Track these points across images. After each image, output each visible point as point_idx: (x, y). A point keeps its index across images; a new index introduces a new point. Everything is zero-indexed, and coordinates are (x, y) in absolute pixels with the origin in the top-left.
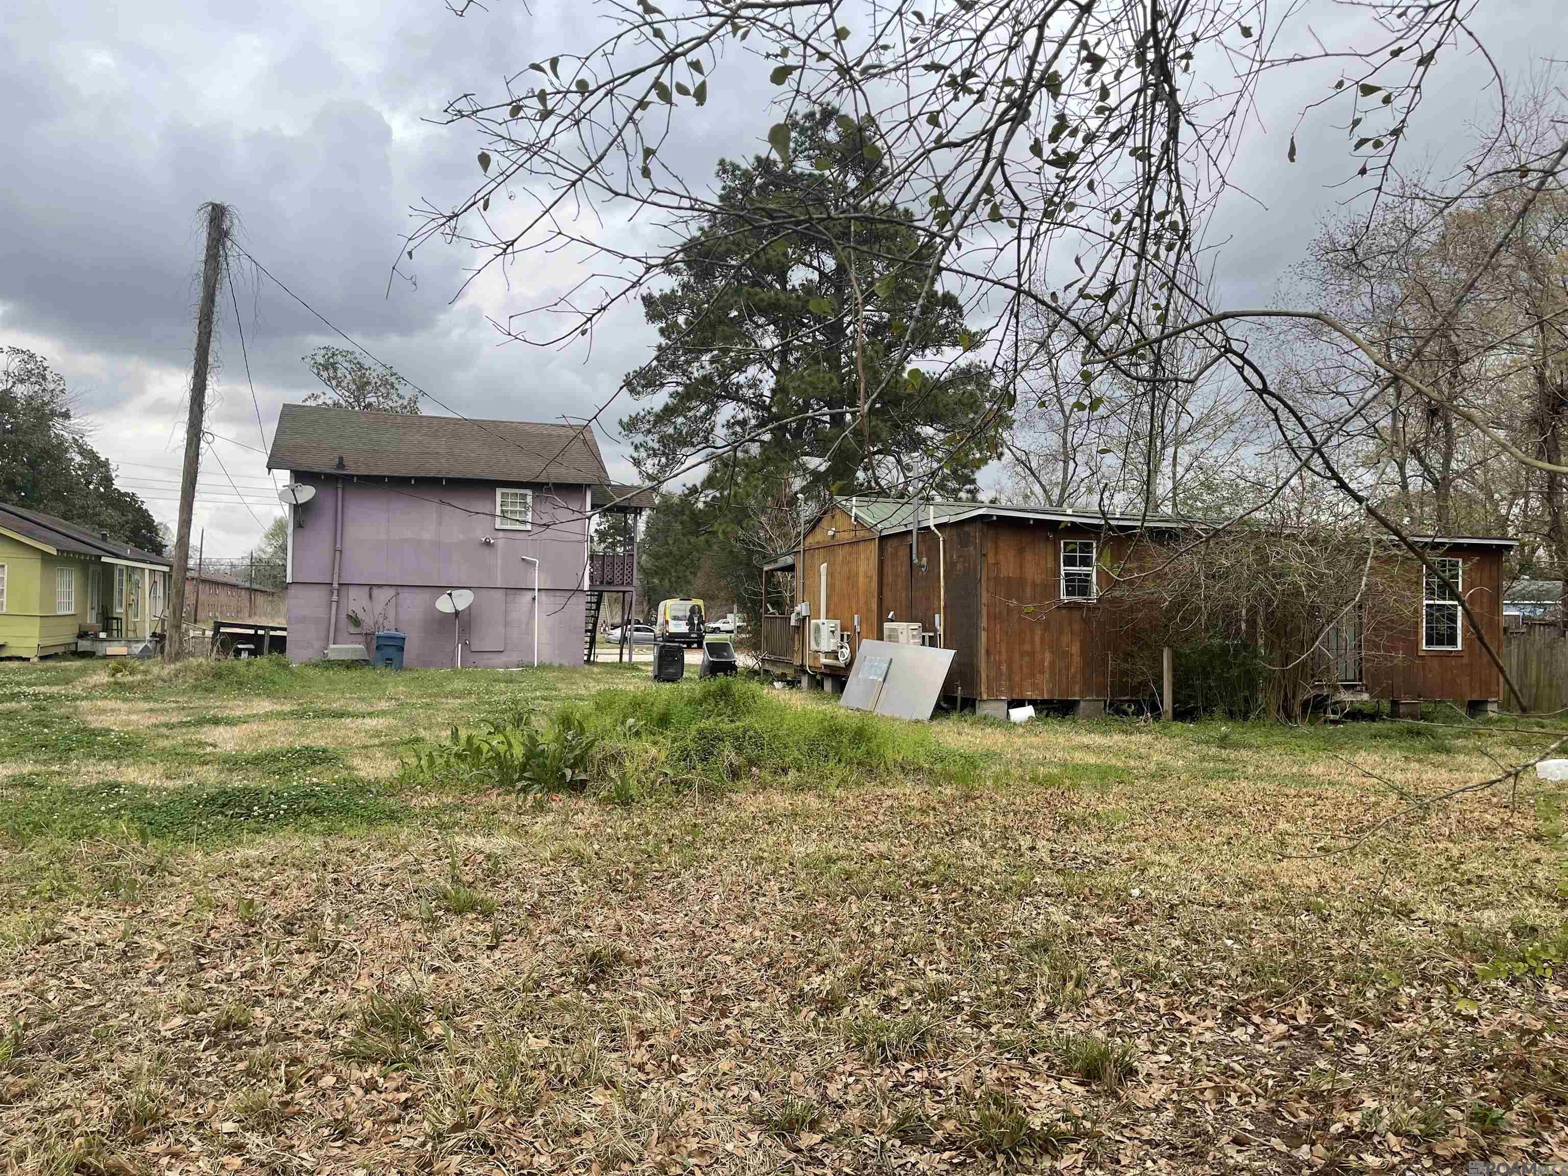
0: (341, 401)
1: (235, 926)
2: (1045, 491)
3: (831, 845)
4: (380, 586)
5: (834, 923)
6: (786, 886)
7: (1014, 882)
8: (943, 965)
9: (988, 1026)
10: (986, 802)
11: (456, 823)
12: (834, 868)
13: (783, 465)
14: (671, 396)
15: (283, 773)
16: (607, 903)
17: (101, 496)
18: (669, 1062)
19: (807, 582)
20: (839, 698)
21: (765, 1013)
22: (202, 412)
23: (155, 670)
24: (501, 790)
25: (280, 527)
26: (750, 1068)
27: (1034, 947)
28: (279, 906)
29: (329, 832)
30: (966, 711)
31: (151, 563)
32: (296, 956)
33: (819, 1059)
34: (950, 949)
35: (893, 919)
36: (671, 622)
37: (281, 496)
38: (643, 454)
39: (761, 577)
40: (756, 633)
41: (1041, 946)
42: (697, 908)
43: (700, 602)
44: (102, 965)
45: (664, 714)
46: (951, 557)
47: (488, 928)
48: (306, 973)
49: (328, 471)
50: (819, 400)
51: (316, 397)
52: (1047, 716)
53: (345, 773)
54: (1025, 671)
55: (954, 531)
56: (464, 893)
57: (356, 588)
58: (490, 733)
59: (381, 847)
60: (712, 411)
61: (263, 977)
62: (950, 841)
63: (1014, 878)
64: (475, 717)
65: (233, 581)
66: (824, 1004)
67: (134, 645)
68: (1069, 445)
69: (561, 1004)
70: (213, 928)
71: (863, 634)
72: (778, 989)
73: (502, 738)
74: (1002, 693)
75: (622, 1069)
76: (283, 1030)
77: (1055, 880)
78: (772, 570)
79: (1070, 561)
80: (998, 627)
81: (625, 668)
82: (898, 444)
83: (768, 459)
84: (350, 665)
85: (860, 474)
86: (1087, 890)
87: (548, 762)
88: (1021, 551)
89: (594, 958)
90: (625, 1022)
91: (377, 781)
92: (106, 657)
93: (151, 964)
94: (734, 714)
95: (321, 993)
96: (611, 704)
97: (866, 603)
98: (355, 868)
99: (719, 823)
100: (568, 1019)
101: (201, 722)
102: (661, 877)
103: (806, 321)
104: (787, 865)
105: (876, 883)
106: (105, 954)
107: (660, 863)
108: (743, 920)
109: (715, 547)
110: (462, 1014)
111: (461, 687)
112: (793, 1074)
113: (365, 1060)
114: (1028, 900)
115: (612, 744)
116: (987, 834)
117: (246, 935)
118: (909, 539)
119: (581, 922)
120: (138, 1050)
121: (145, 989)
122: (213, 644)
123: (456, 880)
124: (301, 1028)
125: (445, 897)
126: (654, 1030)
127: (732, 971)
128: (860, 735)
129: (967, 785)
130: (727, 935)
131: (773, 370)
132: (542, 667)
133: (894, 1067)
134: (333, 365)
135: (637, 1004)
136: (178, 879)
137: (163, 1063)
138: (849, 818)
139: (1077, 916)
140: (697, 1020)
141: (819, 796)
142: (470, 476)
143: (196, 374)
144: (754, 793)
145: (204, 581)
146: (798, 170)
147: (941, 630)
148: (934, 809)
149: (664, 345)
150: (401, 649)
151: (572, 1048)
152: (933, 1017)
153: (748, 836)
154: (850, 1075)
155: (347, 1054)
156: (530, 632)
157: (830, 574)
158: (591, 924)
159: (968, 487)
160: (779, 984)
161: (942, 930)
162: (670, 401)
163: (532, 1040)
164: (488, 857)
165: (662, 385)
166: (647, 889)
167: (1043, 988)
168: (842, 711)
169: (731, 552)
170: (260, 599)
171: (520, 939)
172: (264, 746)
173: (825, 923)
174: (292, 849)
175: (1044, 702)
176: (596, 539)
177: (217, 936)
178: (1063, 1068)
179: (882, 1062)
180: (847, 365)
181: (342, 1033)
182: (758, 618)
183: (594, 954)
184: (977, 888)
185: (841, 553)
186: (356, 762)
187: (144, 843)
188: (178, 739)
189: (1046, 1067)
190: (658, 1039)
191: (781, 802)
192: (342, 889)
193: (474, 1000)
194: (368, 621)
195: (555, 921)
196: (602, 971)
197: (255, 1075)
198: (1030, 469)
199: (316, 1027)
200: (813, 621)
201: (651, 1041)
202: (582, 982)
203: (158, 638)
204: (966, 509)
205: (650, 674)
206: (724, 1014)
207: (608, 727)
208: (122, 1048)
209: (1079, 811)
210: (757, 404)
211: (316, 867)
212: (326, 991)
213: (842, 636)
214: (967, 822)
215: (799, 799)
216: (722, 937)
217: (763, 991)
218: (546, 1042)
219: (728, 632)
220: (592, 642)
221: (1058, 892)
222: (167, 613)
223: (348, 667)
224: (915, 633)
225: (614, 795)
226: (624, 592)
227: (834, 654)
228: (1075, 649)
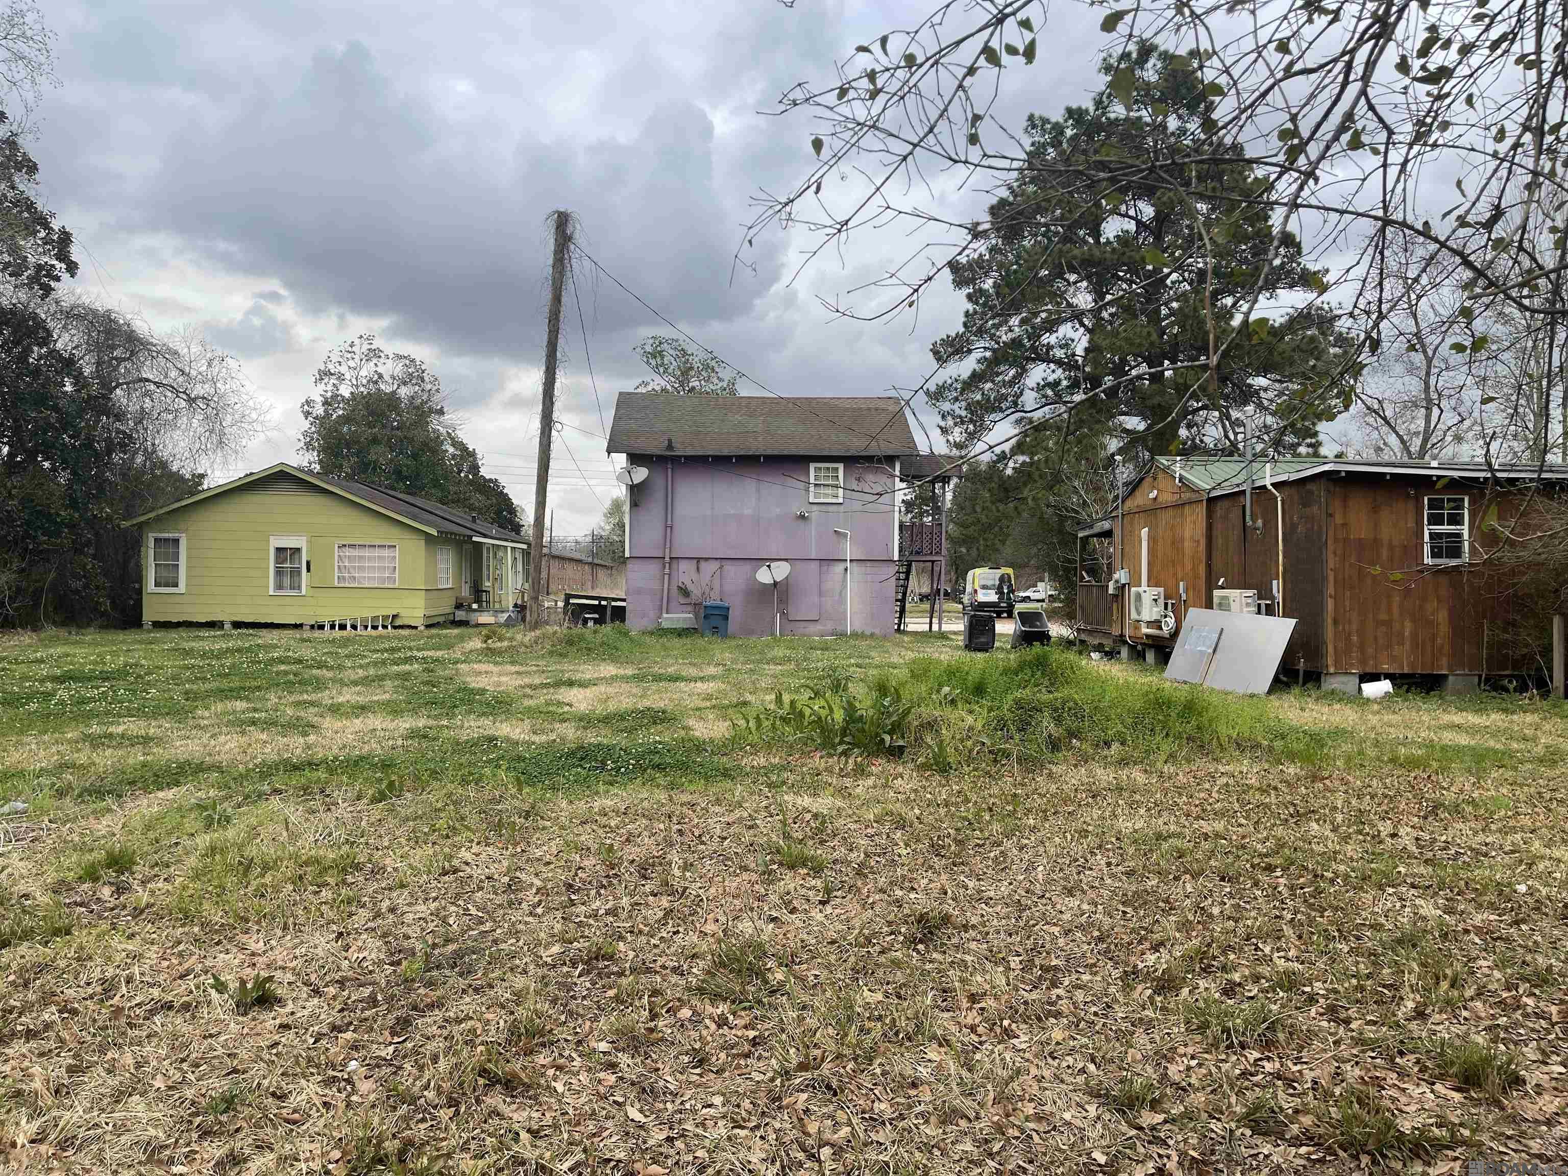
0: (669, 387)
1: (598, 867)
2: (1403, 441)
3: (1160, 822)
4: (707, 559)
5: (1167, 901)
6: (1113, 861)
7: (1372, 870)
8: (1292, 953)
9: (1347, 1022)
10: (1337, 783)
11: (784, 783)
12: (1165, 846)
13: (1097, 426)
14: (979, 361)
15: (631, 731)
16: (931, 867)
17: (471, 483)
18: (1001, 1026)
19: (1127, 550)
20: (1163, 670)
21: (1098, 987)
22: (552, 403)
23: (519, 637)
24: (824, 753)
25: (616, 506)
26: (1085, 1040)
27: (1400, 941)
28: (632, 852)
29: (672, 786)
30: (1309, 685)
31: (512, 541)
32: (651, 898)
33: (1158, 1038)
34: (1300, 937)
35: (1232, 902)
36: (980, 592)
37: (619, 478)
38: (950, 422)
39: (1075, 543)
40: (1070, 601)
41: (1408, 941)
42: (1022, 878)
43: (1010, 571)
44: (492, 896)
45: (980, 683)
46: (1291, 518)
47: (819, 883)
48: (661, 914)
49: (659, 453)
50: (1136, 356)
51: (647, 384)
52: (1407, 691)
53: (683, 733)
54: (1381, 641)
55: (1293, 491)
56: (796, 849)
57: (686, 561)
58: (810, 698)
59: (718, 802)
60: (1021, 375)
61: (624, 915)
62: (1296, 823)
63: (1373, 866)
64: (795, 682)
65: (577, 556)
66: (1161, 983)
67: (500, 615)
68: (1432, 389)
69: (893, 962)
70: (580, 868)
71: (1190, 602)
72: (1110, 964)
73: (823, 703)
74: (1352, 666)
75: (954, 1029)
76: (644, 964)
77: (1422, 870)
78: (1087, 537)
79: (1436, 520)
80: (1348, 593)
81: (936, 637)
82: (1226, 397)
83: (1082, 421)
84: (681, 633)
85: (1183, 432)
86: (1462, 882)
87: (867, 727)
88: (1375, 510)
89: (922, 919)
90: (957, 984)
91: (712, 741)
92: (478, 625)
93: (531, 898)
94: (1052, 684)
95: (674, 933)
96: (926, 671)
97: (1193, 569)
98: (696, 821)
99: (1039, 794)
100: (900, 977)
101: (558, 684)
102: (983, 845)
103: (1121, 274)
104: (1113, 840)
105: (1213, 863)
106: (493, 886)
107: (982, 831)
108: (1070, 893)
109: (1025, 515)
110: (800, 963)
111: (781, 654)
112: (1131, 1051)
113: (717, 997)
114: (1391, 890)
115: (927, 712)
116: (1339, 818)
117: (607, 876)
118: (1242, 499)
119: (907, 884)
120: (525, 972)
121: (527, 919)
122: (565, 613)
123: (787, 836)
124: (659, 963)
125: (778, 852)
126: (985, 994)
127: (1061, 942)
128: (1190, 709)
129: (1314, 765)
130: (1054, 907)
131: (1087, 330)
132: (855, 635)
133: (1242, 1055)
134: (660, 352)
135: (966, 967)
136: (548, 824)
137: (546, 985)
138: (1180, 794)
139: (1450, 911)
140: (1027, 988)
141: (1146, 771)
142: (785, 453)
143: (547, 368)
144: (1076, 766)
145: (555, 557)
146: (1112, 116)
147: (1279, 597)
148: (1275, 788)
149: (971, 311)
150: (726, 618)
151: (905, 1004)
152: (1283, 1006)
153: (1071, 809)
154: (1193, 1058)
155: (701, 991)
156: (842, 600)
157: (1152, 539)
158: (916, 886)
159: (1308, 441)
160: (1110, 959)
161: (1290, 916)
162: (978, 367)
163: (866, 993)
164: (815, 816)
165: (970, 351)
166: (969, 856)
167: (1411, 986)
168: (1168, 684)
169: (1041, 518)
170: (601, 574)
171: (850, 896)
172: (612, 707)
173: (1157, 901)
174: (642, 800)
175: (1403, 676)
176: (903, 509)
177: (584, 876)
178: (1437, 1072)
179: (1228, 1047)
180: (1167, 317)
181: (695, 970)
182: (1072, 585)
183: (921, 915)
184: (1329, 875)
185: (1165, 517)
186: (691, 722)
187: (520, 790)
188: (540, 699)
189: (1416, 1069)
190: (989, 1003)
191: (1104, 776)
192: (686, 840)
193: (810, 950)
194: (696, 592)
195: (882, 881)
196: (931, 933)
197: (622, 1002)
198: (1384, 419)
199: (672, 964)
200: (1133, 589)
201: (983, 1005)
202: (912, 941)
203: (521, 608)
204: (1308, 465)
205: (961, 643)
206: (1054, 984)
207: (924, 694)
208: (512, 969)
209: (1449, 797)
210: (1068, 364)
211: (663, 818)
212: (678, 932)
213: (1166, 605)
214: (1316, 804)
215: (1124, 774)
216: (1049, 908)
217: (1094, 965)
218: (880, 996)
219: (1038, 601)
220: (902, 611)
221: (1427, 883)
222: (527, 586)
223: (679, 635)
224: (1249, 600)
225: (932, 761)
226: (933, 562)
227: (1157, 624)
228: (1442, 616)
